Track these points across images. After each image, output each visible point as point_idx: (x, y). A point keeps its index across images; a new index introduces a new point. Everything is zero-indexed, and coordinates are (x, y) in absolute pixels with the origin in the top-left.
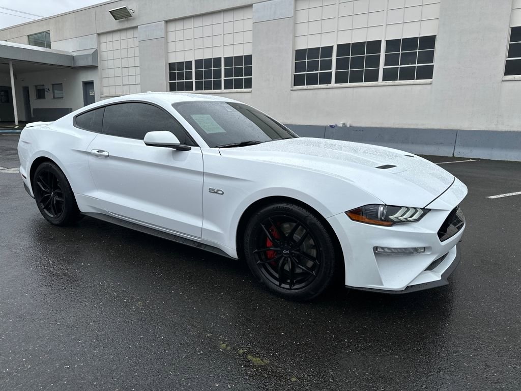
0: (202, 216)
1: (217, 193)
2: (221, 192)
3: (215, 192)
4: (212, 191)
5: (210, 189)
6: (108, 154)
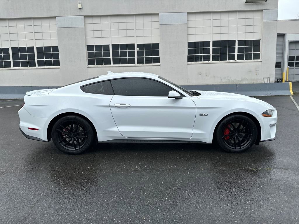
0: (193, 127)
1: (204, 115)
2: (207, 115)
3: (203, 115)
4: (201, 115)
5: (200, 114)
6: (130, 105)
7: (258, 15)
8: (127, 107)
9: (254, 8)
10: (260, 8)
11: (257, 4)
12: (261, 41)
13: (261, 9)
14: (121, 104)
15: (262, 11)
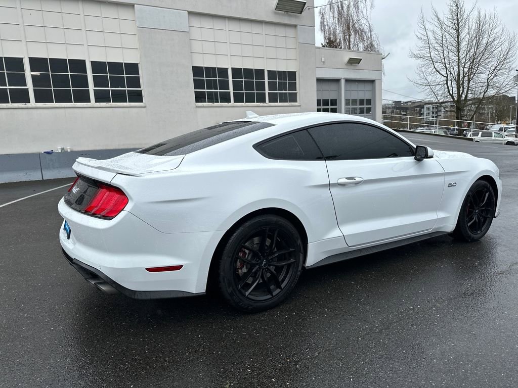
0: (438, 209)
1: (453, 185)
2: (455, 184)
4: (449, 185)
6: (362, 180)
7: (290, 32)
8: (358, 183)
9: (286, 20)
10: (293, 21)
11: (290, 16)
12: (297, 73)
13: (295, 24)
14: (347, 178)
15: (295, 26)
